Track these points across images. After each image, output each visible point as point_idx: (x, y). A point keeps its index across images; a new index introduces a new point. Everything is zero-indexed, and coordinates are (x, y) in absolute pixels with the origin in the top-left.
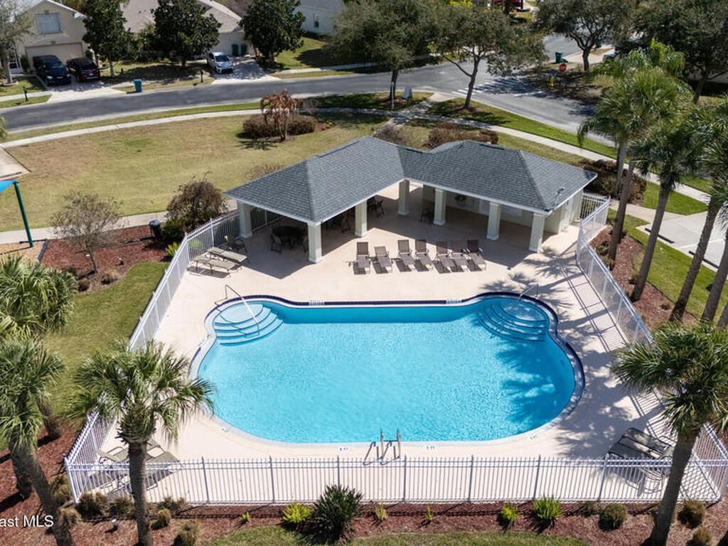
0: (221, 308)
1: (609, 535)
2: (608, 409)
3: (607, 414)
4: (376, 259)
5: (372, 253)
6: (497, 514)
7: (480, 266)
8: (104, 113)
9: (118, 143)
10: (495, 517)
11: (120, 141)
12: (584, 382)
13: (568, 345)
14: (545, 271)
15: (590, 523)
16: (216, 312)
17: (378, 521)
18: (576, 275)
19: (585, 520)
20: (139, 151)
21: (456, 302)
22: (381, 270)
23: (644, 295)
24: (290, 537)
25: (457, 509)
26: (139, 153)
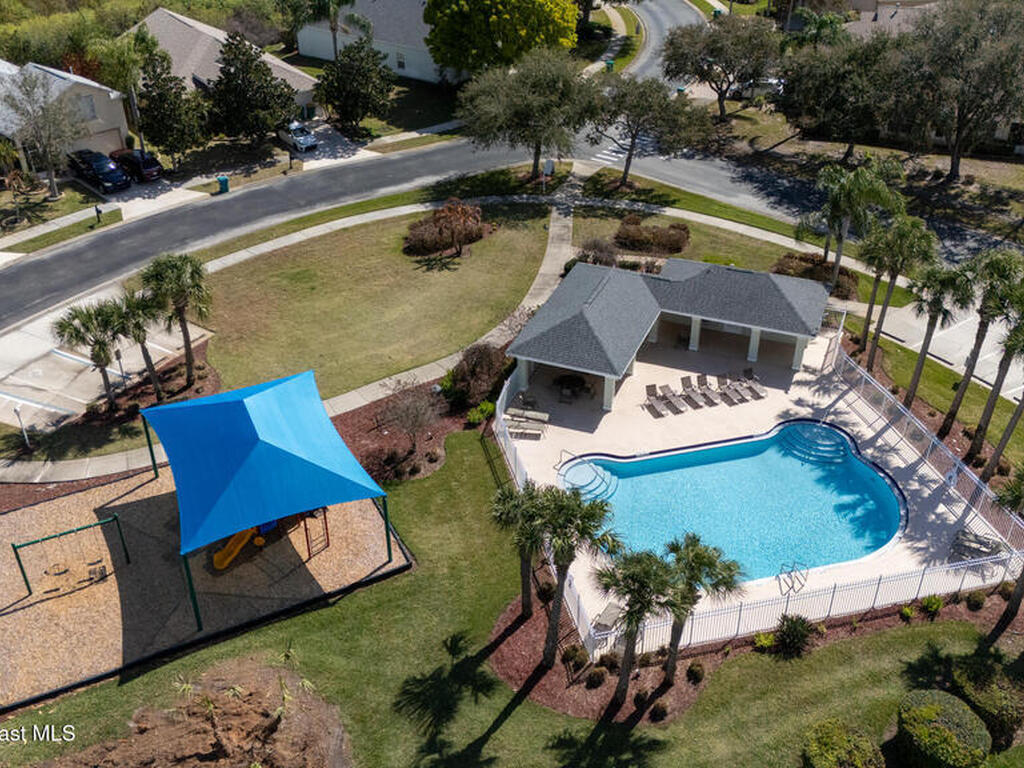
0: (562, 472)
1: (978, 614)
2: (933, 517)
3: (933, 522)
5: (660, 393)
6: (898, 612)
7: (762, 395)
9: (277, 279)
10: (898, 616)
11: (277, 275)
12: (903, 496)
13: (874, 464)
14: (817, 390)
15: (962, 607)
16: (560, 477)
17: (821, 635)
18: (845, 393)
19: (958, 606)
20: (313, 288)
21: (761, 435)
22: (676, 411)
24: (766, 658)
25: (869, 616)
26: (315, 291)
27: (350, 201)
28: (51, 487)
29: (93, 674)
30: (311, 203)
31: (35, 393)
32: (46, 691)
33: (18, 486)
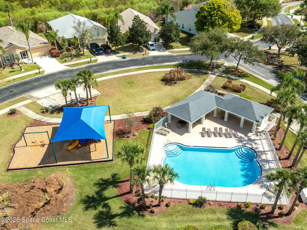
0: (167, 146)
4: (207, 132)
5: (206, 130)
8: (116, 68)
9: (124, 82)
10: (236, 205)
11: (125, 82)
12: (262, 173)
16: (165, 147)
17: (210, 204)
20: (132, 86)
21: (230, 148)
22: (209, 136)
23: (282, 149)
24: (190, 206)
26: (132, 87)
27: (156, 65)
28: (45, 123)
29: (30, 167)
30: (145, 64)
31: (54, 101)
32: (19, 168)
33: (38, 121)
